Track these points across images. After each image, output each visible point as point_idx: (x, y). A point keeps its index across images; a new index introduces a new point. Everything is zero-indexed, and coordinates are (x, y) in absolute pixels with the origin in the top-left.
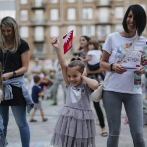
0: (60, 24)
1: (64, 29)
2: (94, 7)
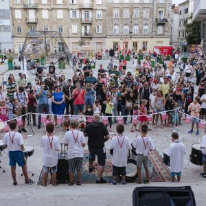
0: (49, 7)
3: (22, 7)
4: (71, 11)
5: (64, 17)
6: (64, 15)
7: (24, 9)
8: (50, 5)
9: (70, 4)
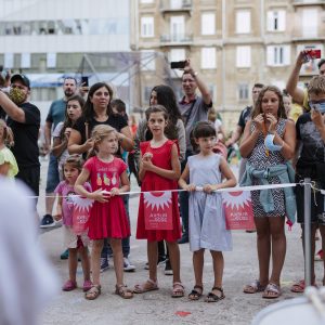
0: (220, 43)
1: (227, 53)
2: (290, 6)
3: (158, 43)
4: (270, 50)
5: (254, 62)
6: (253, 57)
7: (161, 48)
8: (220, 37)
9: (269, 33)
